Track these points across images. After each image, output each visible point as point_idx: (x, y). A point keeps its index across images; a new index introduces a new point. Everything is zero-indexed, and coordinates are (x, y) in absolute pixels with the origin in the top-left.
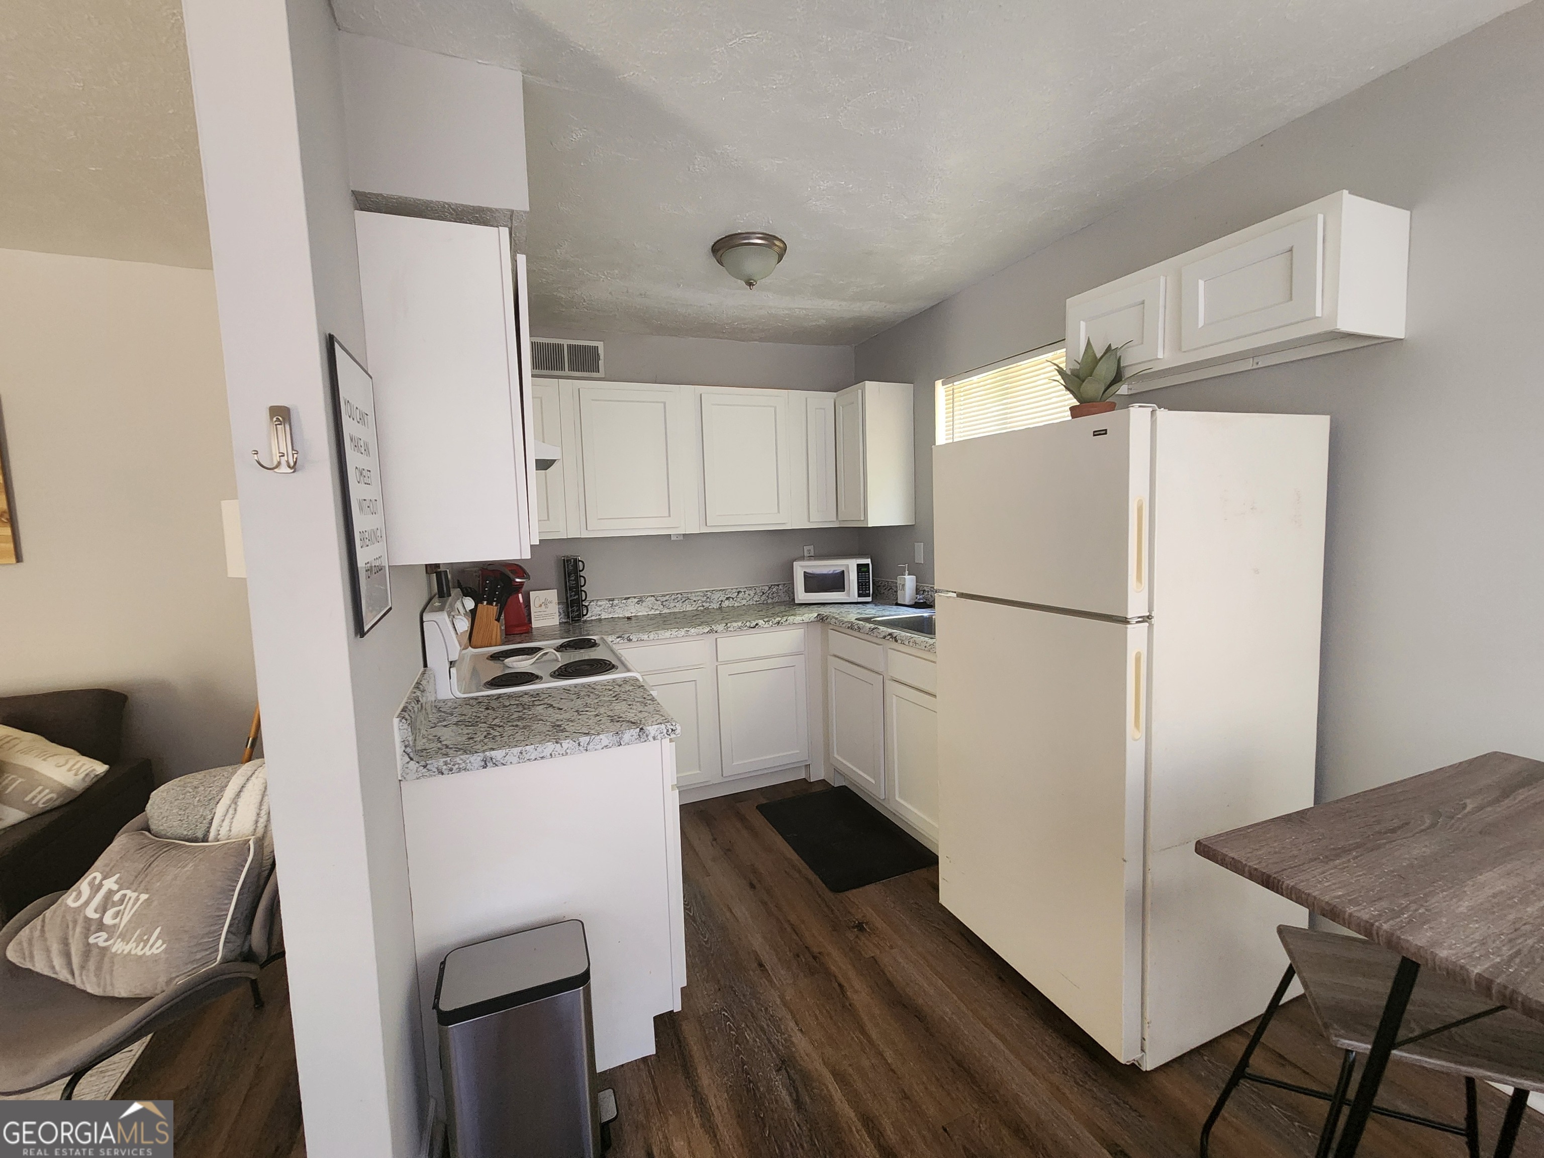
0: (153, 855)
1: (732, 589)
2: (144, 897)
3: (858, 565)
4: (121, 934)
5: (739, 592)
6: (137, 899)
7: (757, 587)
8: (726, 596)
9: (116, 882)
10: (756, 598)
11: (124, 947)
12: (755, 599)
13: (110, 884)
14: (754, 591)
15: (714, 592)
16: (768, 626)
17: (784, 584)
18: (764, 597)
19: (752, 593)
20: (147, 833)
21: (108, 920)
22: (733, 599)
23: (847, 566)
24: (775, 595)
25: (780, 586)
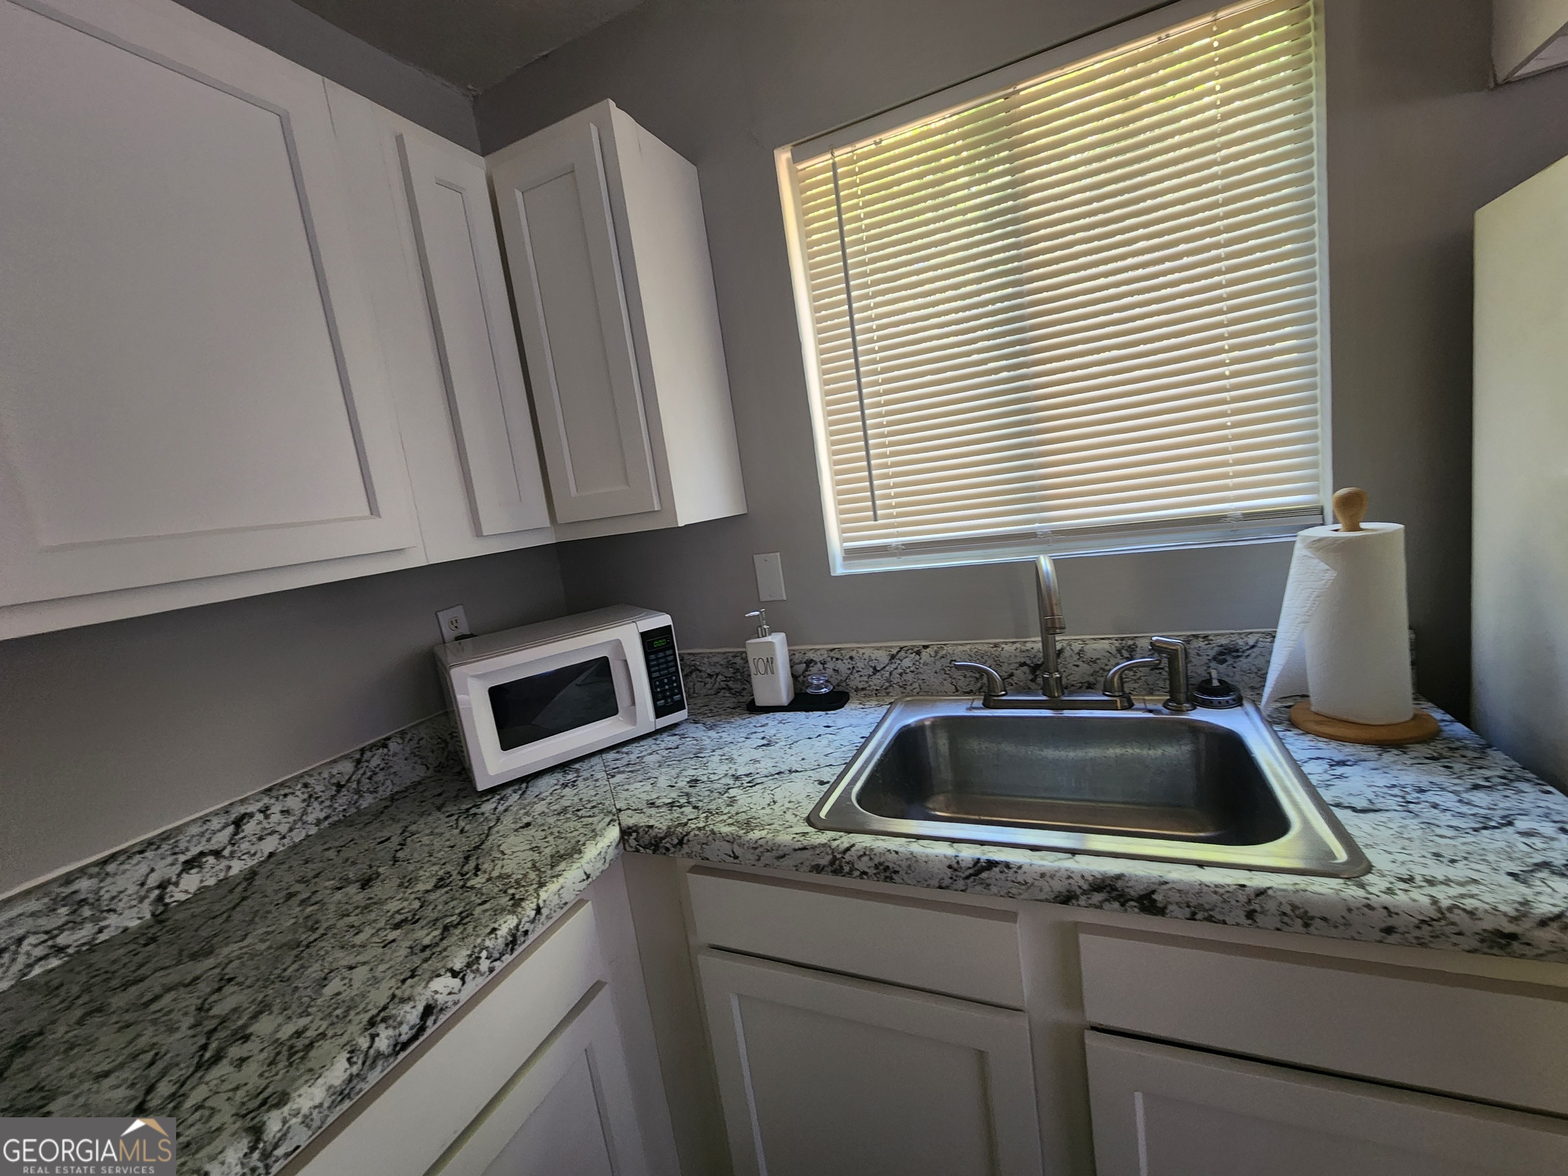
1: (205, 820)
3: (645, 636)
5: (238, 823)
7: (309, 774)
8: (182, 858)
10: (316, 812)
12: (311, 818)
14: (301, 795)
15: (111, 868)
16: (481, 981)
17: (403, 734)
18: (342, 800)
19: (294, 803)
22: (217, 854)
23: (618, 645)
24: (380, 777)
25: (393, 746)
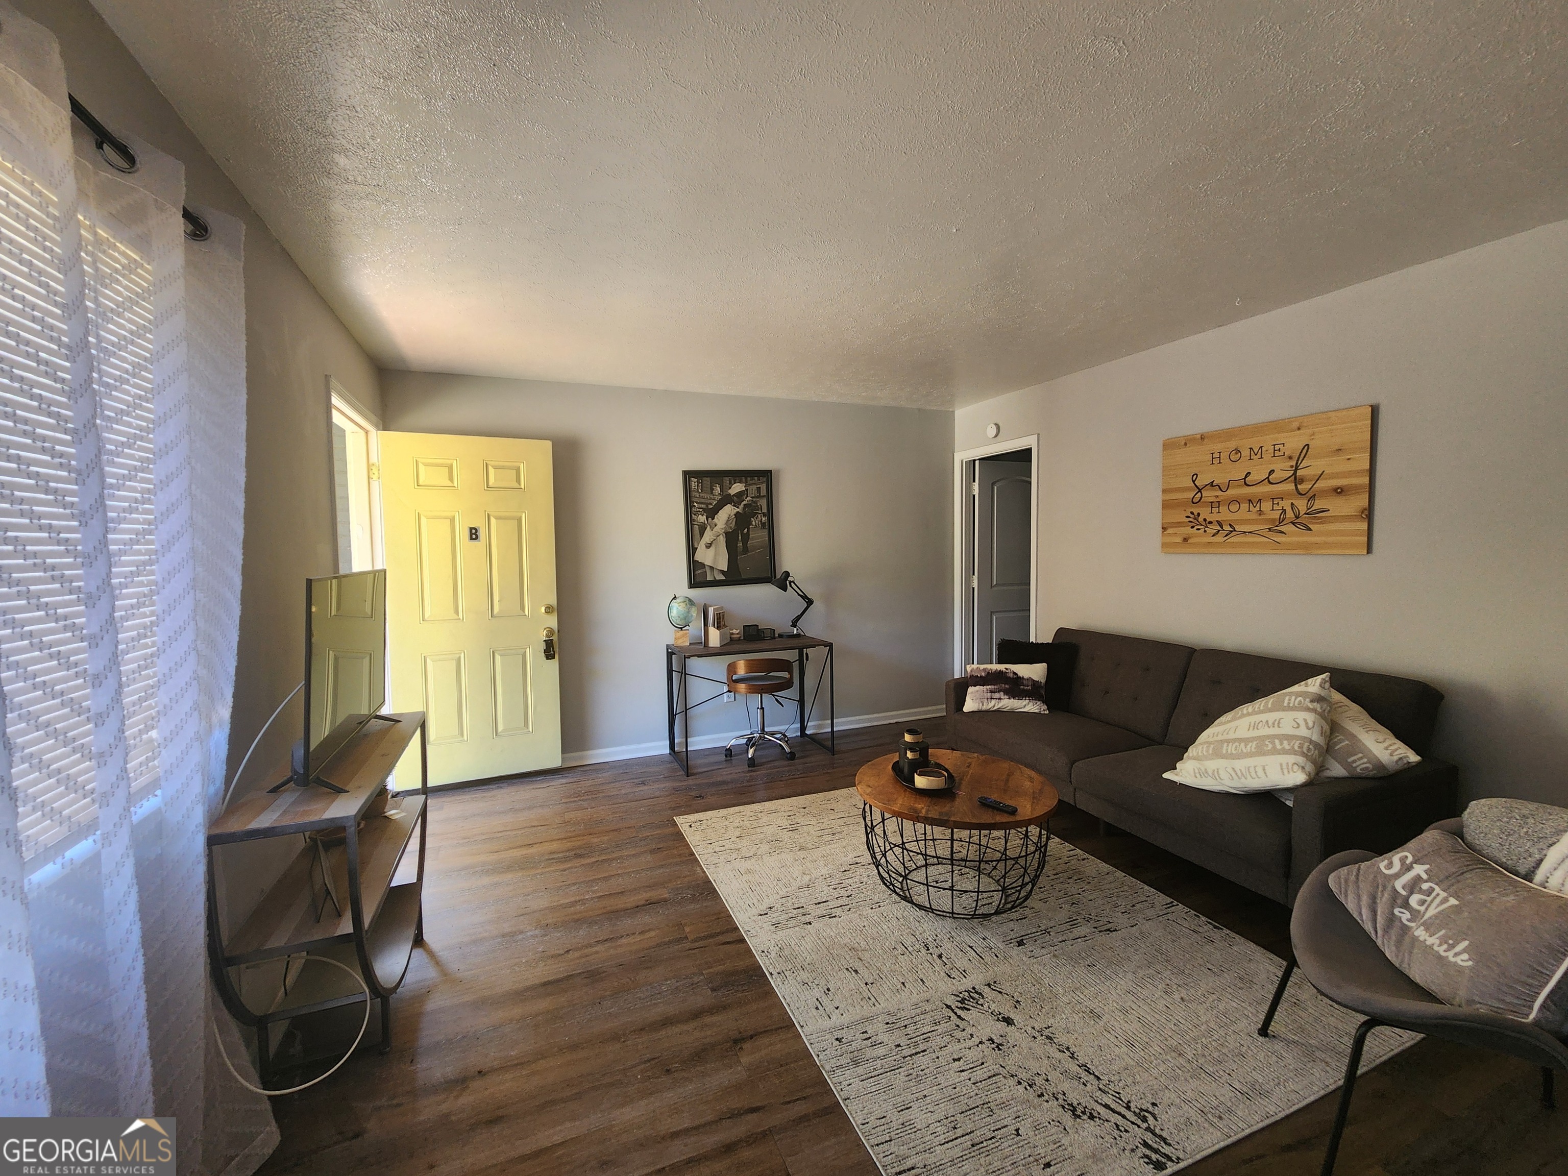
0: (1468, 865)
2: (1453, 901)
4: (1425, 921)
6: (1445, 900)
9: (1426, 872)
11: (1428, 938)
13: (1419, 870)
20: (1460, 840)
21: (1414, 900)
